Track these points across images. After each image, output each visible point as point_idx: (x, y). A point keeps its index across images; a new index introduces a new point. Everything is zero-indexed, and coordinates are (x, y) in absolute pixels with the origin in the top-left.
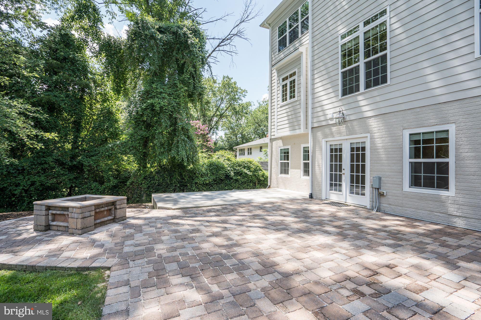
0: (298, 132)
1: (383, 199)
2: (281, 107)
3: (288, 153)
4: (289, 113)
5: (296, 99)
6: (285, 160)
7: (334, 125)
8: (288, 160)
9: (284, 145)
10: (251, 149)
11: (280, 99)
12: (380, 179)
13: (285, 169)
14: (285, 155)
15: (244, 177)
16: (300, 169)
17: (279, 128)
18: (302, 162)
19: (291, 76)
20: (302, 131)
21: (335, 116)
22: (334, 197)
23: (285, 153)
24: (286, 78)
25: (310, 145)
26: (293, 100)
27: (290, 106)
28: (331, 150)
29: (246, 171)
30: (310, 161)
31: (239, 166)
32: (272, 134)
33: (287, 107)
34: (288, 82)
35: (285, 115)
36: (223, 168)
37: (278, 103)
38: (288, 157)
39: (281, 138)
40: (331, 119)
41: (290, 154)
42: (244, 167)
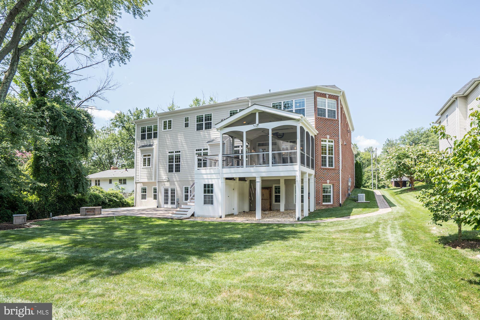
0: (151, 181)
1: (179, 205)
2: (143, 168)
3: (146, 189)
4: (148, 176)
5: (150, 167)
6: (144, 193)
7: (166, 182)
8: (146, 193)
9: (143, 186)
10: (99, 181)
11: (142, 164)
12: (178, 199)
13: (144, 197)
14: (144, 190)
15: (114, 203)
16: (152, 197)
17: (141, 178)
18: (153, 194)
19: (148, 156)
20: (153, 181)
21: (166, 178)
22: (166, 206)
23: (144, 189)
24: (146, 156)
25: (157, 187)
26: (149, 167)
27: (147, 169)
28: (165, 190)
29: (115, 199)
30: (157, 194)
31: (111, 196)
32: (137, 180)
33: (145, 169)
34: (147, 157)
35: (146, 176)
36: (100, 197)
37: (141, 166)
38: (146, 191)
39: (142, 182)
40: (165, 179)
41: (147, 190)
42: (114, 197)
